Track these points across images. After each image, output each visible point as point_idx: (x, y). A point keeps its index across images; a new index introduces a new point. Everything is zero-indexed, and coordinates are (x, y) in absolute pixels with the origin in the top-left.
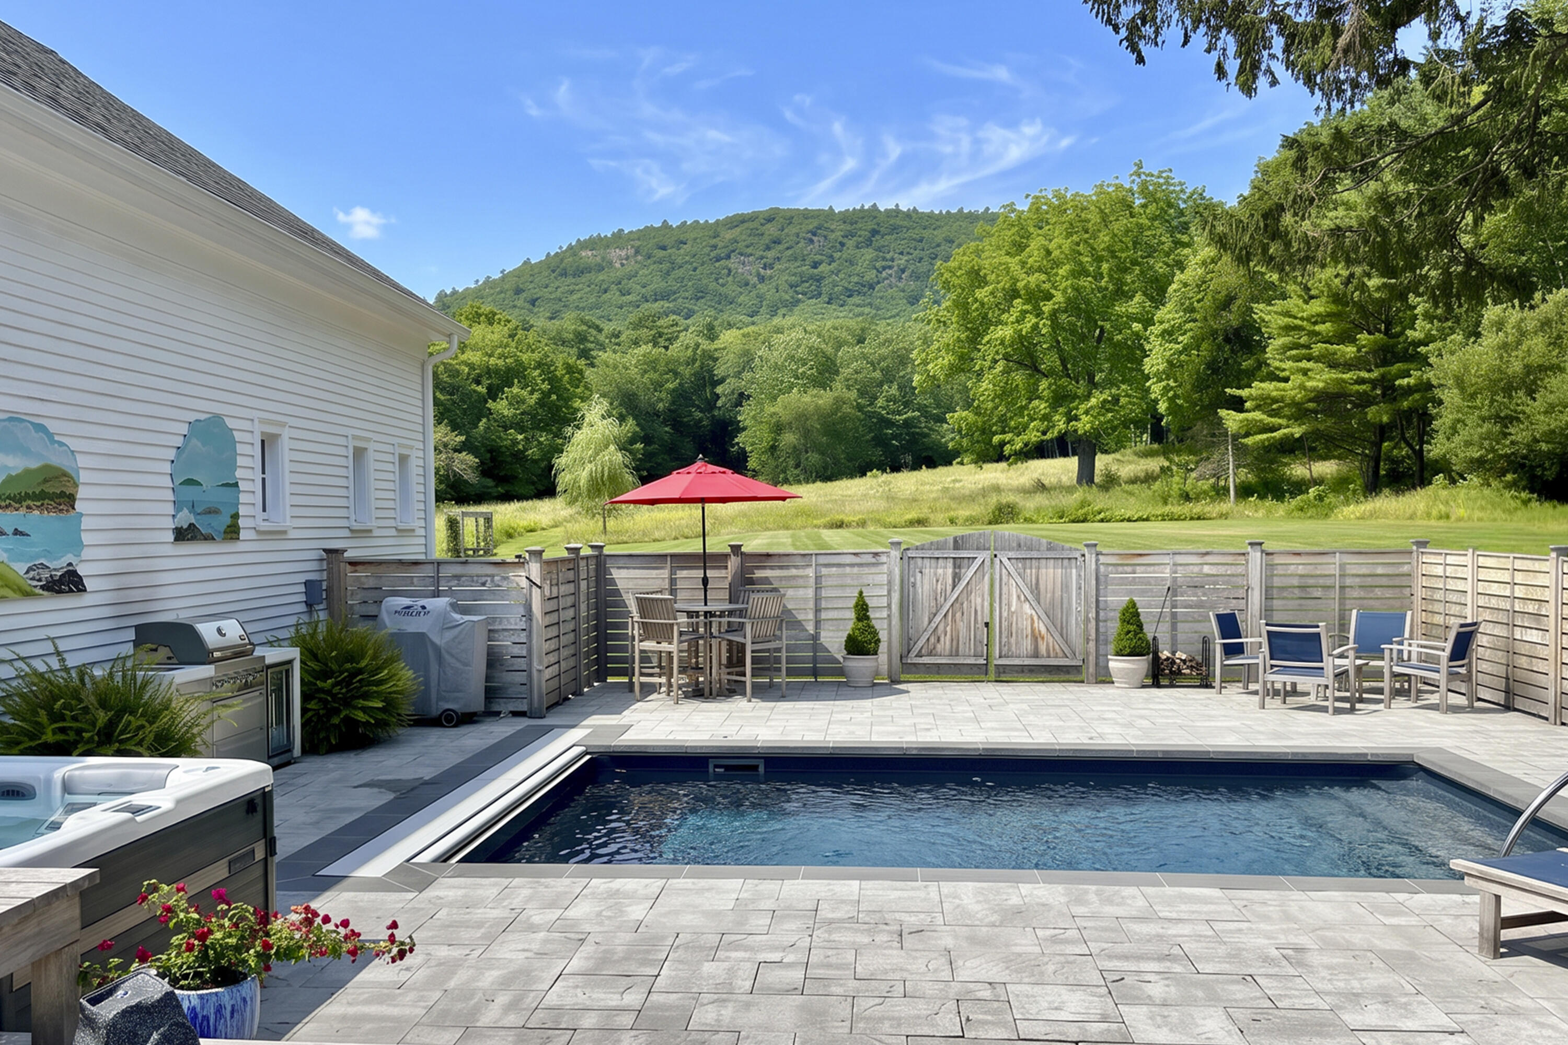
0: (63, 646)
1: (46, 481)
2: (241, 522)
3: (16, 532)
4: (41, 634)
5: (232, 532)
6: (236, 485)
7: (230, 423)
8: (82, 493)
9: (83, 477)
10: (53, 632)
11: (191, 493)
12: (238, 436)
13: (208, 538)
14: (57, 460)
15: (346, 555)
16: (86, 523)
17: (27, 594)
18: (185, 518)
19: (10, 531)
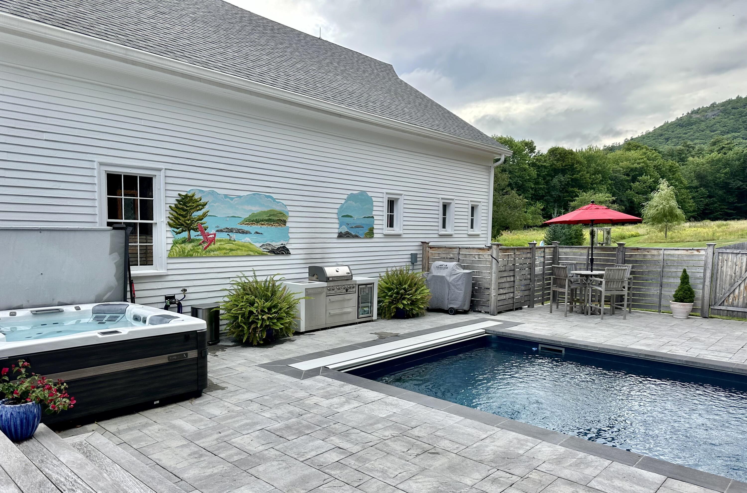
0: (257, 273)
1: (270, 215)
2: (375, 231)
3: (257, 233)
4: (251, 269)
5: (370, 234)
6: (373, 217)
7: (370, 194)
8: (290, 219)
9: (290, 214)
10: (255, 268)
11: (347, 220)
12: (374, 199)
13: (356, 237)
14: (278, 208)
15: (429, 244)
16: (291, 230)
17: (262, 254)
18: (344, 229)
19: (253, 233)
